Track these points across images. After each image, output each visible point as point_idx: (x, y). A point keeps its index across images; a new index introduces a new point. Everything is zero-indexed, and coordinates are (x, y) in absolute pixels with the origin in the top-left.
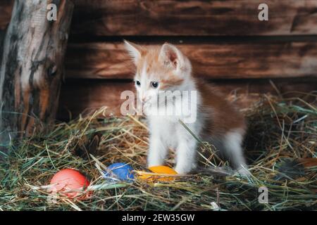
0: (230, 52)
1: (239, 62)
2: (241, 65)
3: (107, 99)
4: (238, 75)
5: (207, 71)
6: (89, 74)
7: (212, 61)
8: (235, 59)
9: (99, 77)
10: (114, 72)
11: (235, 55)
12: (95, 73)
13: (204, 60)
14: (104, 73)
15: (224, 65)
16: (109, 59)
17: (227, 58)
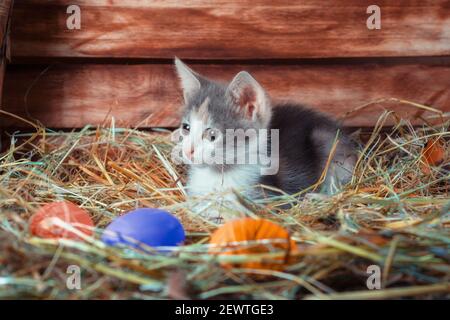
0: (313, 11)
1: (330, 28)
2: (333, 34)
3: (95, 92)
4: (327, 52)
5: (271, 43)
6: (63, 50)
7: (280, 27)
8: (322, 24)
9: (81, 55)
10: (108, 46)
11: (322, 16)
12: (73, 48)
13: (266, 25)
14: (89, 47)
15: (302, 34)
16: (98, 23)
17: (308, 22)
